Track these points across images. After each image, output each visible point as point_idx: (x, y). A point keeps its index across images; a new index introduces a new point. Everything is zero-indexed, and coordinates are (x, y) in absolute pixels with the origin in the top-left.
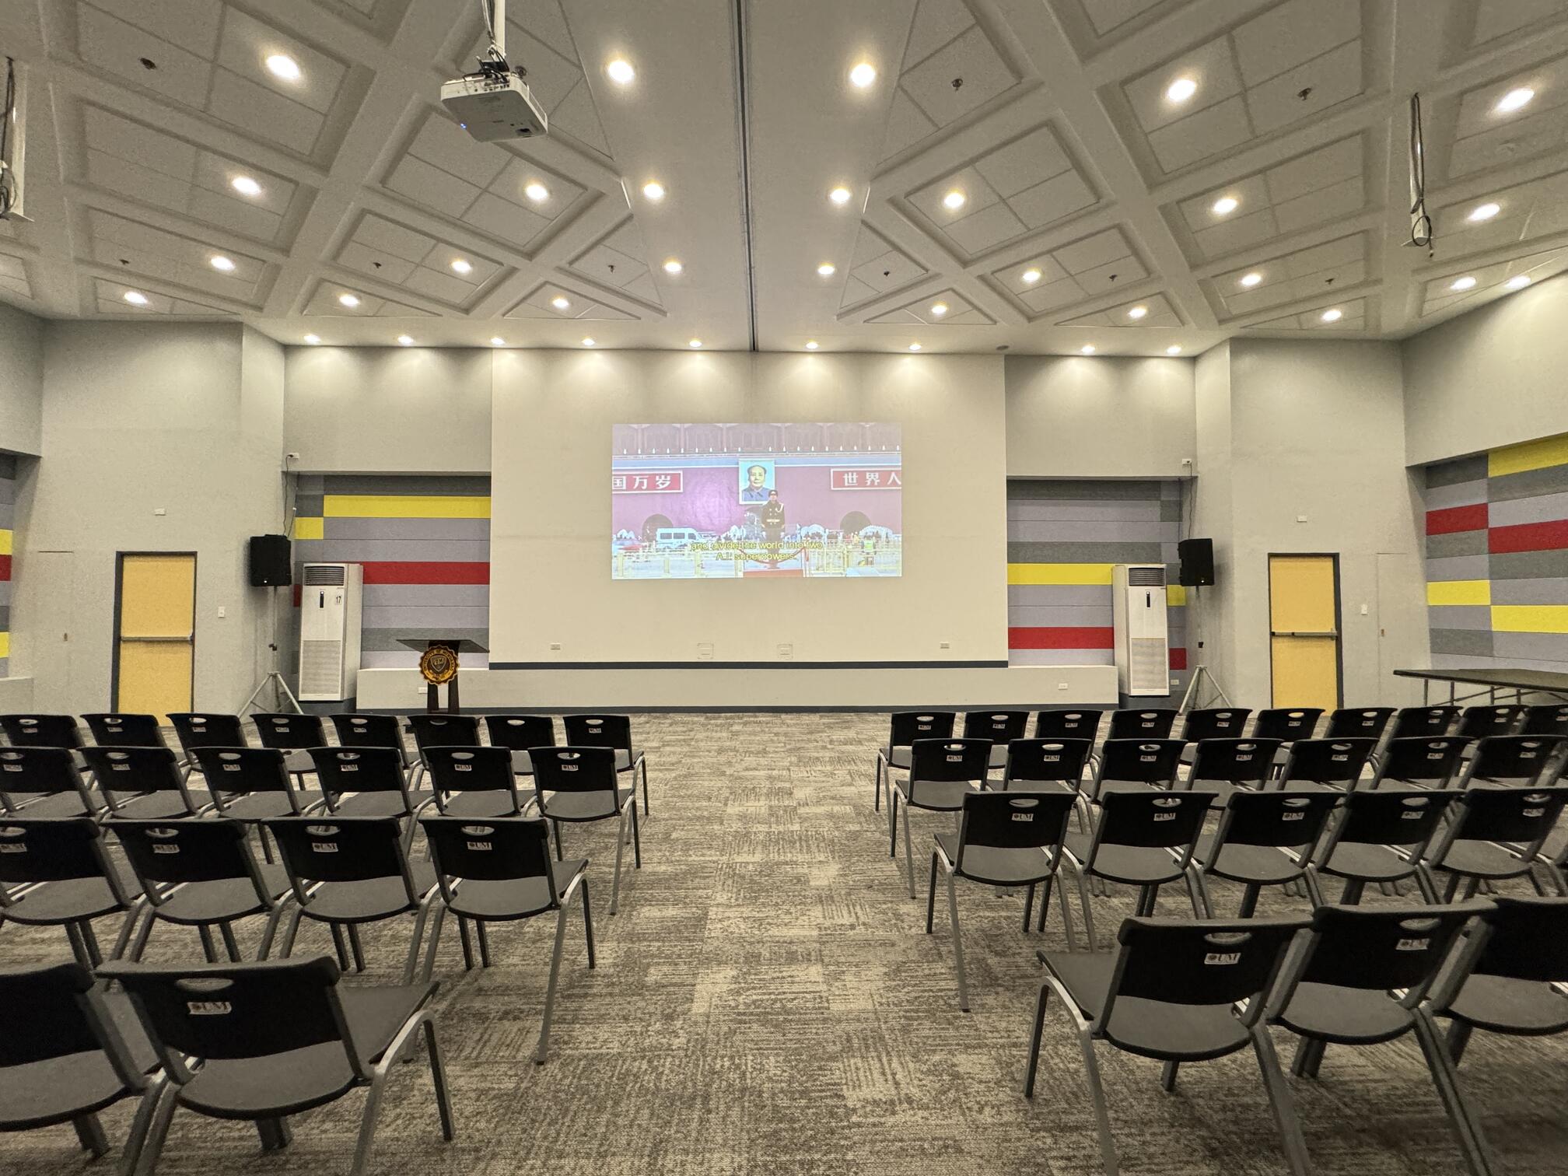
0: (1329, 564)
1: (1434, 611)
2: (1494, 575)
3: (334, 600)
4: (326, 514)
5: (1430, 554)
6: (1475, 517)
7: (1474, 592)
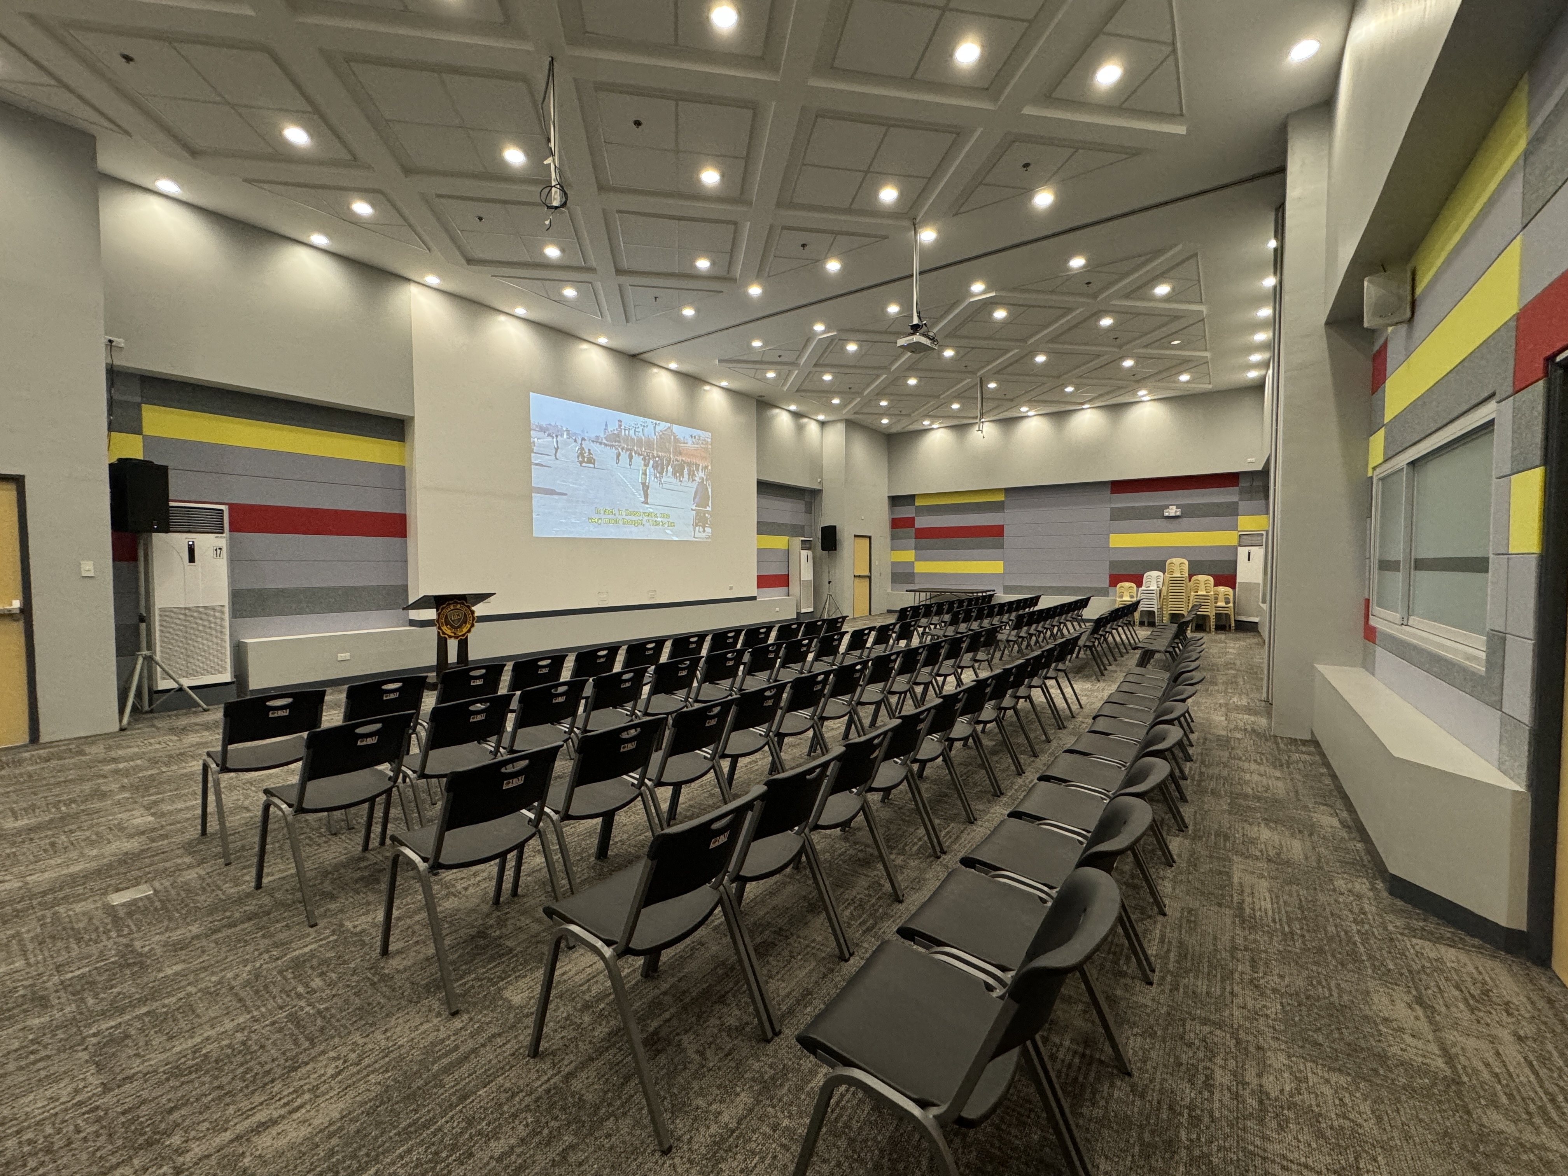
0: (867, 540)
1: (894, 564)
2: (916, 549)
3: (211, 553)
4: (147, 431)
5: (893, 537)
6: (909, 522)
7: (908, 555)
